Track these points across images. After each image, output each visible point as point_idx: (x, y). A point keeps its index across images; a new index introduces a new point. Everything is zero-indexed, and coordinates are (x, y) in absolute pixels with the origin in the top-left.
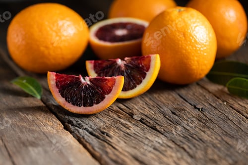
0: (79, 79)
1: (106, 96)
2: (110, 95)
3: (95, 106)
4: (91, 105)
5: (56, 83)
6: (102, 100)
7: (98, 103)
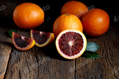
0: (21, 37)
1: (28, 45)
2: (29, 45)
3: (23, 48)
4: (22, 47)
5: (14, 37)
6: (26, 47)
7: (24, 47)
